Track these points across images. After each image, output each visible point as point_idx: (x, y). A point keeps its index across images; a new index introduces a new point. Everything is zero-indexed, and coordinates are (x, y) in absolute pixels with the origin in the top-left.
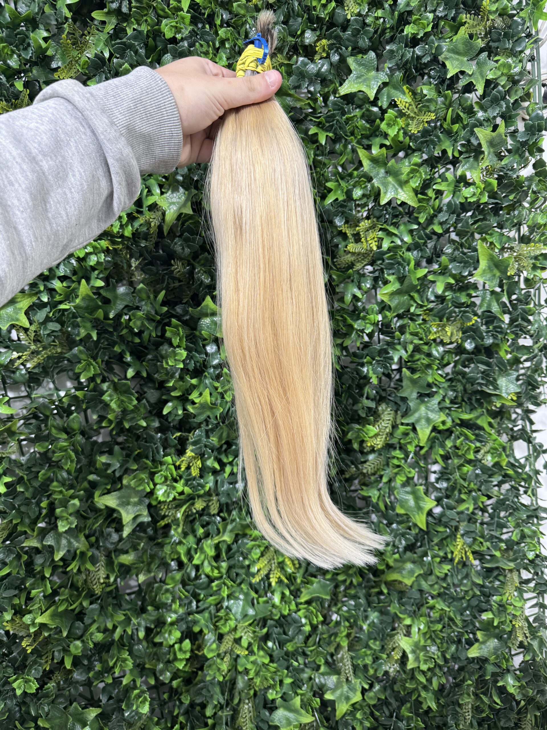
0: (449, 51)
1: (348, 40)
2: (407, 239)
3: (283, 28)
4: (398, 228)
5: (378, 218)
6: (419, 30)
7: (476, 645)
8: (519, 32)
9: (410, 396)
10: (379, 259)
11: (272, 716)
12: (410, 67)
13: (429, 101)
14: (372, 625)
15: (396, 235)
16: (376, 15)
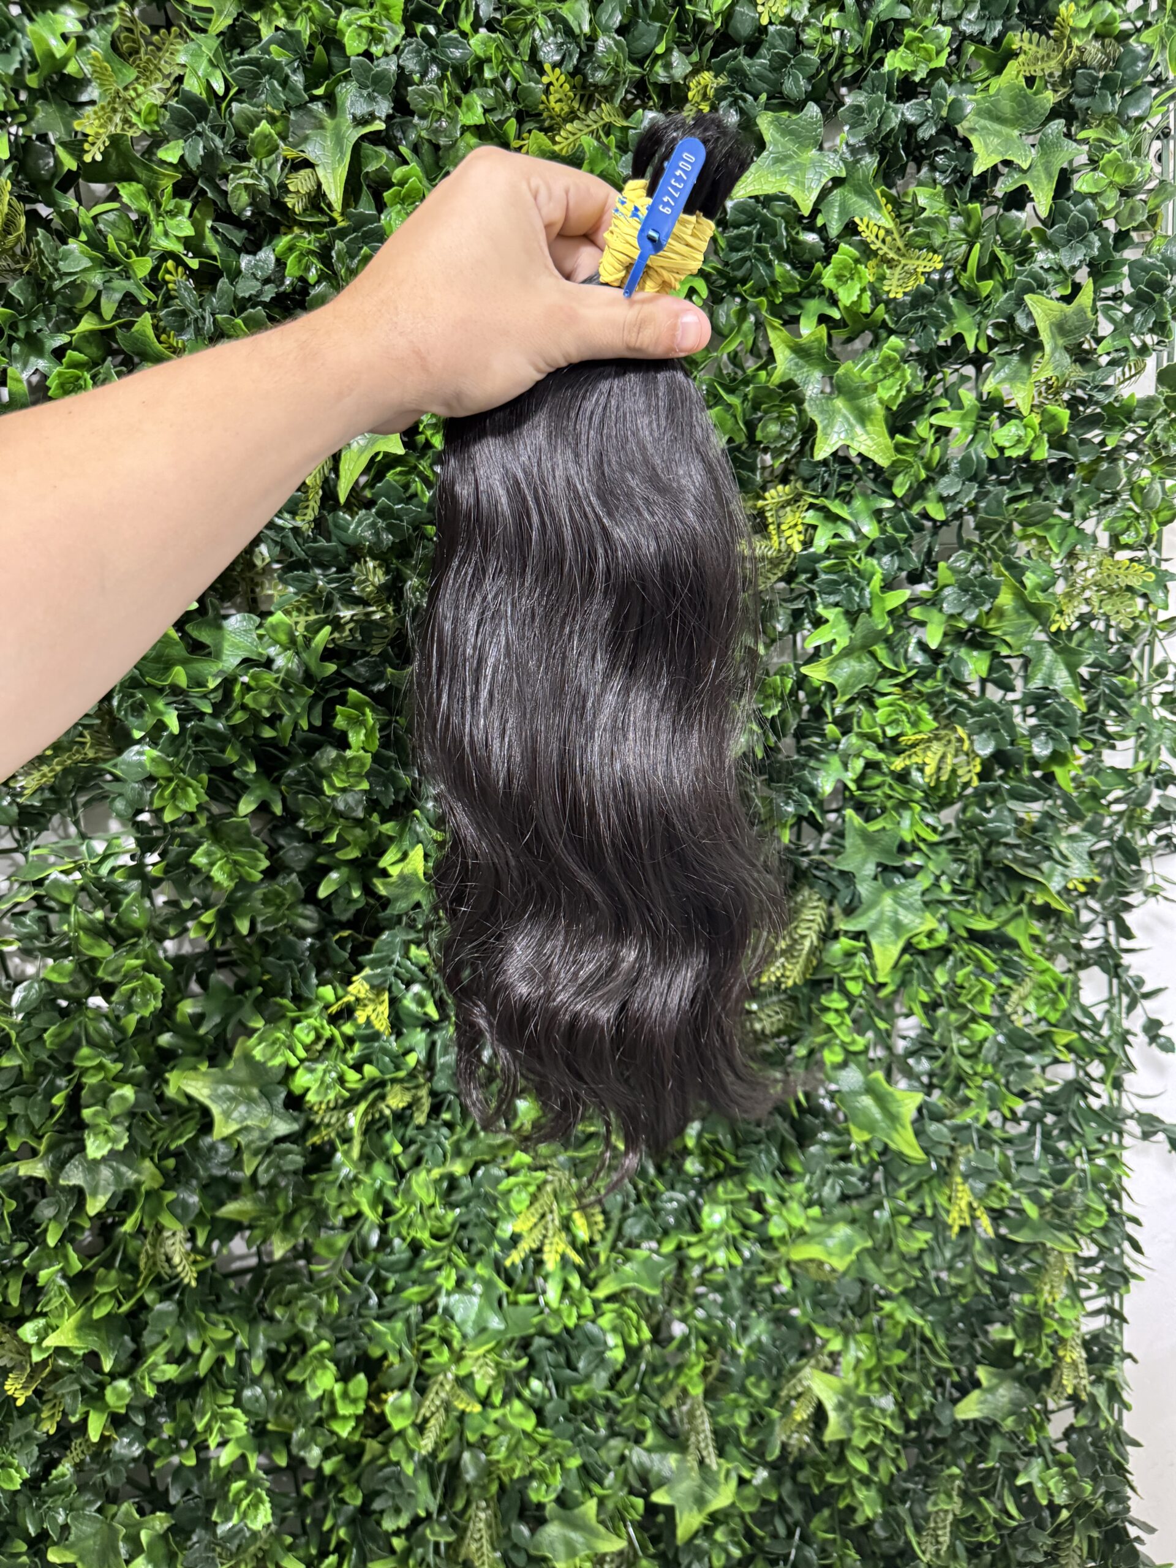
0: (979, 113)
1: (760, 77)
2: (870, 529)
3: (617, 43)
4: (848, 503)
5: (807, 481)
6: (916, 64)
7: (975, 1395)
8: (1136, 76)
9: (860, 869)
10: (805, 572)
11: (538, 1537)
12: (895, 145)
13: (932, 222)
14: (757, 1347)
15: (845, 521)
16: (826, 23)
